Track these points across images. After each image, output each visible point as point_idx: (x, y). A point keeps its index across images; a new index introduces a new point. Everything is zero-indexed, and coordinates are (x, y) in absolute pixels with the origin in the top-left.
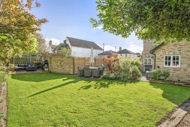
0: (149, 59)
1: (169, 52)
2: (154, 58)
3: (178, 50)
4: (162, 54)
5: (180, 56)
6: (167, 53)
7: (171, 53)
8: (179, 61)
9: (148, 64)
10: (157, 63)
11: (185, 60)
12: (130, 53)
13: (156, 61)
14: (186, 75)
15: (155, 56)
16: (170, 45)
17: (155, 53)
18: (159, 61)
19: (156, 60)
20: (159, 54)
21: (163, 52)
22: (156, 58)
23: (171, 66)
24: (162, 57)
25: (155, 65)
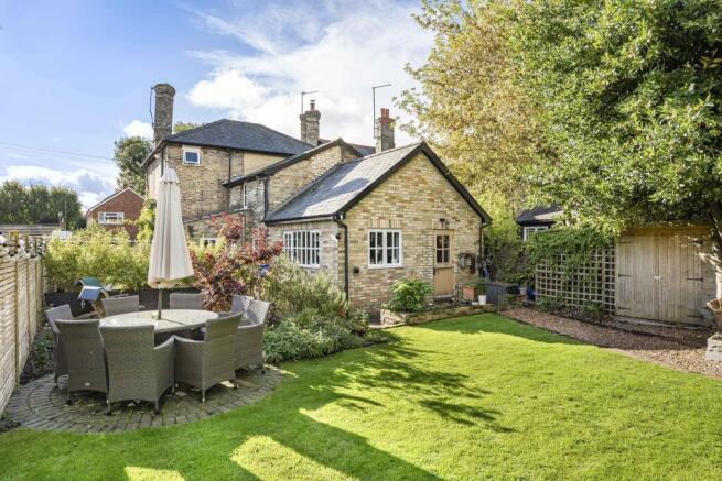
1: (380, 218)
2: (343, 239)
3: (397, 216)
4: (362, 223)
5: (400, 233)
6: (374, 222)
7: (384, 223)
8: (400, 248)
10: (350, 258)
13: (348, 248)
15: (346, 233)
16: (380, 197)
17: (345, 221)
18: (356, 251)
19: (350, 245)
20: (356, 223)
21: (365, 218)
22: (349, 239)
23: (384, 264)
24: (362, 234)
25: (346, 264)
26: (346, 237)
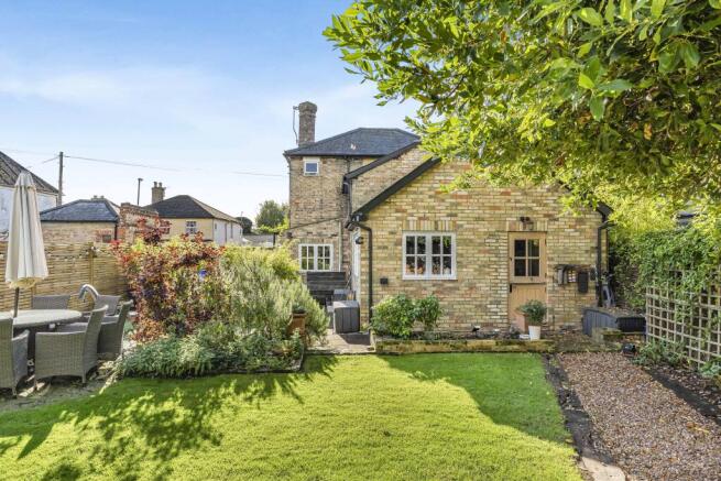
0: (320, 248)
1: (420, 219)
2: (366, 244)
3: (448, 216)
4: (394, 225)
5: (454, 236)
6: (411, 223)
7: (427, 225)
8: (453, 255)
9: (316, 270)
10: (376, 265)
11: (471, 250)
12: (213, 218)
13: (374, 255)
14: (476, 306)
15: (371, 237)
16: (421, 193)
17: (369, 224)
18: (384, 259)
19: (375, 251)
20: (386, 225)
21: (398, 219)
22: (375, 244)
23: (428, 275)
24: (394, 238)
25: (370, 273)
26: (371, 242)
